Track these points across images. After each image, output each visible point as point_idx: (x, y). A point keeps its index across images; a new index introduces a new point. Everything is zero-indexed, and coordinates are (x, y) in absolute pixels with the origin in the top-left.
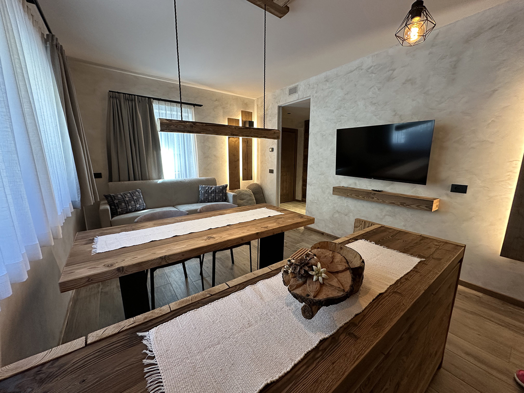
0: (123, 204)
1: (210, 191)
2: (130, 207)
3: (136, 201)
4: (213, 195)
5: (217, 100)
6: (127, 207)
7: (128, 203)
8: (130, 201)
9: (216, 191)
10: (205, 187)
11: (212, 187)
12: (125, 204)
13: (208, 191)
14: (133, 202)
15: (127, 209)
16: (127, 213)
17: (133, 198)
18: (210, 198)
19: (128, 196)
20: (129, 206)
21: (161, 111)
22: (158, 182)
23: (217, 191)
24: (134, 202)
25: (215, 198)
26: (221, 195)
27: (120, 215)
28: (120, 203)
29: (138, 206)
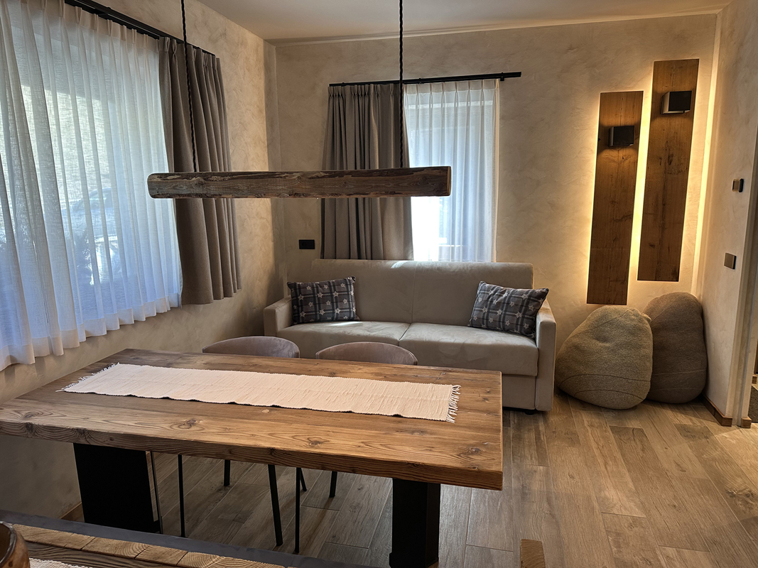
0: (311, 304)
1: (495, 302)
2: (322, 312)
3: (336, 302)
4: (499, 312)
5: (571, 48)
6: (316, 311)
7: (319, 304)
8: (324, 300)
9: (508, 303)
10: (489, 289)
11: (503, 293)
12: (315, 304)
13: (492, 301)
14: (329, 303)
15: (316, 314)
16: (317, 321)
17: (332, 296)
18: (491, 320)
19: (323, 289)
20: (320, 309)
21: (420, 107)
22: (393, 267)
23: (512, 304)
24: (332, 303)
25: (504, 322)
26: (519, 315)
27: (303, 323)
28: (306, 301)
29: (338, 311)
